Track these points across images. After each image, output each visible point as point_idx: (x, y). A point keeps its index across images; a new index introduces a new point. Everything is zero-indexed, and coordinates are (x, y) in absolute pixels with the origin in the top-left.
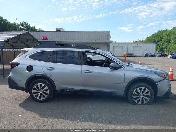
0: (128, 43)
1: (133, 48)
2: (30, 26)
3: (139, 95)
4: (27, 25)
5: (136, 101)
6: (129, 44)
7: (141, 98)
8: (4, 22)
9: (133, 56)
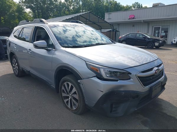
4: (139, 5)
5: (65, 101)
7: (70, 98)
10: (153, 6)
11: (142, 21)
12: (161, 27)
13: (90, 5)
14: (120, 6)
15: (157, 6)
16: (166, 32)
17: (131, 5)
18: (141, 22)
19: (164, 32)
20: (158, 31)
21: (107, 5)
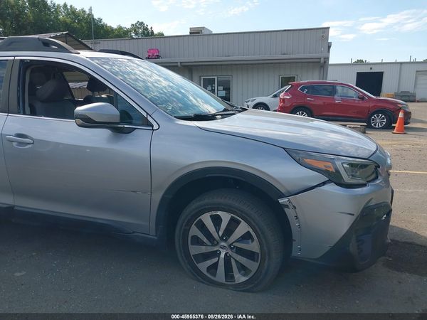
0: (401, 63)
1: (416, 78)
2: (152, 32)
3: (213, 245)
4: (147, 29)
5: (203, 266)
6: (403, 66)
7: (222, 256)
8: (96, 25)
9: (414, 101)
10: (190, 33)
11: (179, 64)
12: (216, 78)
13: (17, 16)
14: (103, 26)
15: (199, 33)
16: (227, 89)
17: (129, 26)
18: (177, 66)
19: (224, 89)
20: (212, 87)
21: (68, 20)
